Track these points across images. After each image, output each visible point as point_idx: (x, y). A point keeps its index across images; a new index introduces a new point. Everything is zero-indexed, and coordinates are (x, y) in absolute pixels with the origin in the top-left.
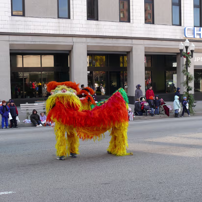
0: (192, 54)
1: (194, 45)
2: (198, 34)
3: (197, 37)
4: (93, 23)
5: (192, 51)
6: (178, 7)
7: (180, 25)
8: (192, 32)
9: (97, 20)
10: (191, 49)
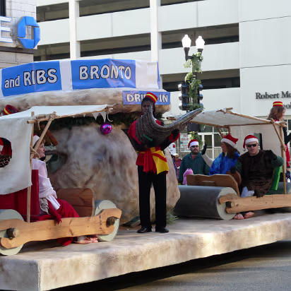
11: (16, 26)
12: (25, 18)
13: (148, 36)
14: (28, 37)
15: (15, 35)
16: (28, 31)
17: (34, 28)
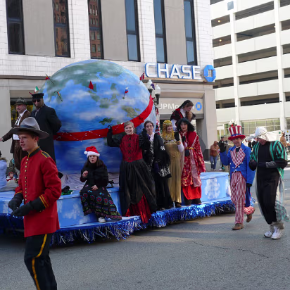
0: (158, 100)
1: (159, 88)
2: (163, 73)
3: (163, 77)
4: (18, 58)
5: (157, 96)
6: (135, 36)
7: (139, 60)
8: (155, 70)
9: (24, 54)
10: (156, 93)
11: (203, 70)
12: (208, 66)
13: (276, 71)
14: (209, 76)
15: (202, 75)
16: (210, 72)
17: (212, 71)
